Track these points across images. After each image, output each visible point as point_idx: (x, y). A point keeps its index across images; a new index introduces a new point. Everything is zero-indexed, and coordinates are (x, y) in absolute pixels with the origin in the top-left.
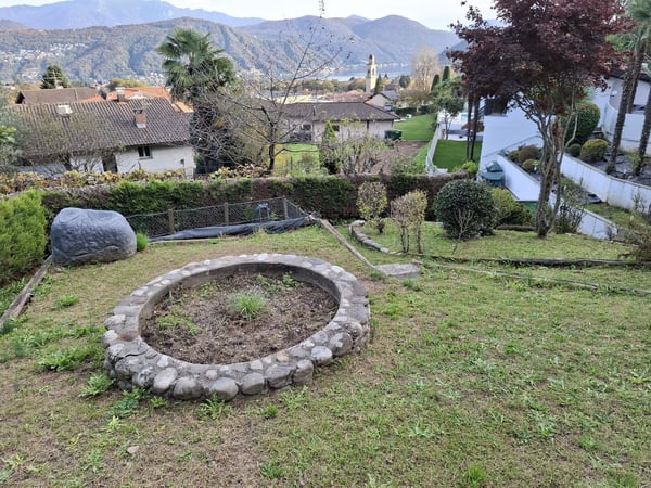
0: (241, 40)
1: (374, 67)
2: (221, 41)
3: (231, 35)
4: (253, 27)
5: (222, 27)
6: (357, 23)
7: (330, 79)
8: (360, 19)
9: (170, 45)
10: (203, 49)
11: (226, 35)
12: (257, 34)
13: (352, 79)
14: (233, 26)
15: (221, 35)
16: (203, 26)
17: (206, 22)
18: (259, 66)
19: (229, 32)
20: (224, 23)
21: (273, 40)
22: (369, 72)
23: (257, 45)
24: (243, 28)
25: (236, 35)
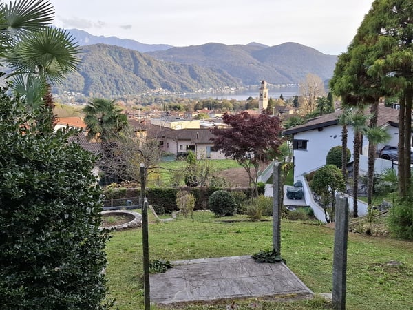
0: (149, 64)
1: (265, 91)
2: (130, 64)
3: (141, 59)
4: (161, 53)
5: (132, 53)
6: (256, 49)
7: (229, 99)
8: (258, 46)
9: (90, 107)
10: (110, 109)
11: (135, 59)
12: (163, 58)
13: (250, 98)
14: (143, 51)
15: (132, 59)
16: (115, 51)
17: (118, 48)
18: (165, 86)
19: (138, 56)
20: (134, 49)
21: (178, 64)
22: (261, 95)
23: (164, 68)
24: (151, 53)
25: (145, 59)
